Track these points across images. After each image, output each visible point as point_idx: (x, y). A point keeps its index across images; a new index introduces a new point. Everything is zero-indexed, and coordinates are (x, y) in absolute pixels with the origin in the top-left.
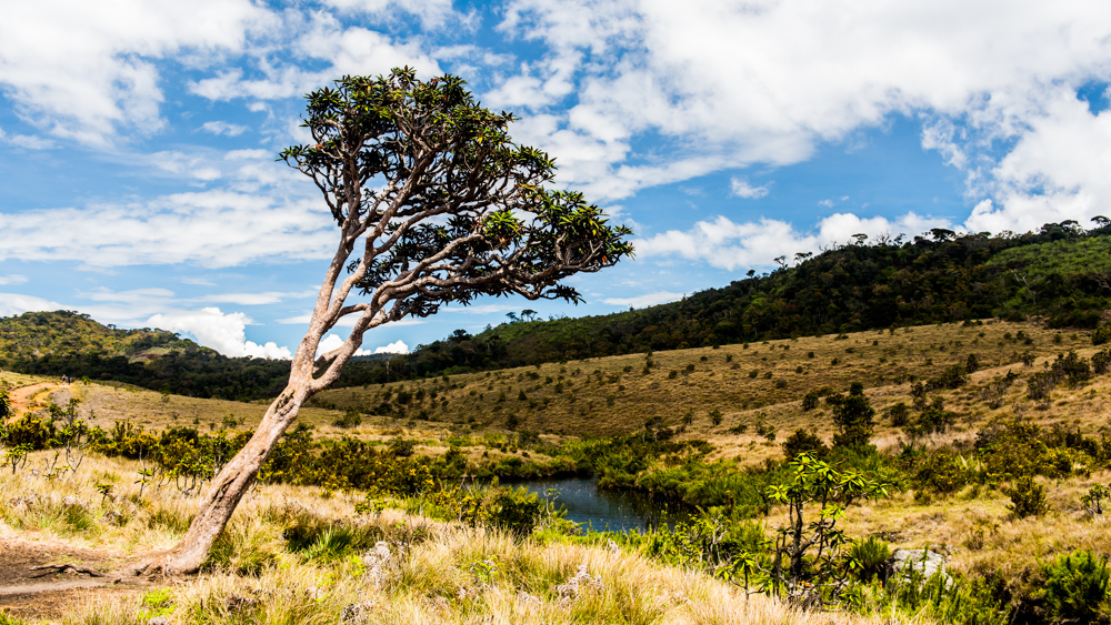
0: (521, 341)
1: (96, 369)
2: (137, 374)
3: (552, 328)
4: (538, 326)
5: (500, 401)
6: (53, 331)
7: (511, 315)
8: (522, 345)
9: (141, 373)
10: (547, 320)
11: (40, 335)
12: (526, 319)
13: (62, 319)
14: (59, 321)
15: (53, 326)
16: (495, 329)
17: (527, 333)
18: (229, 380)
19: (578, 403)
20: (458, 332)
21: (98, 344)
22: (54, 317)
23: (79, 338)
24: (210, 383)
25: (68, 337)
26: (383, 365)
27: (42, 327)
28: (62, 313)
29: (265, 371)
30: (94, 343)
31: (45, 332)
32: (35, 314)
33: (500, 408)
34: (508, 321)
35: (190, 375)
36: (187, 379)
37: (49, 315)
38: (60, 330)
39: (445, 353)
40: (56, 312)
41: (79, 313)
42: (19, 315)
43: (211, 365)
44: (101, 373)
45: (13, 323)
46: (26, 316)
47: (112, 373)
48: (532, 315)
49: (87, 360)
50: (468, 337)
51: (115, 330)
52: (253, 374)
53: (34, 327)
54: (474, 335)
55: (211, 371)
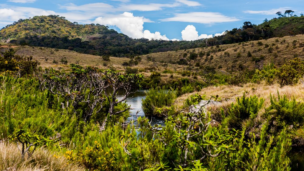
0: (282, 28)
1: (66, 45)
2: (86, 48)
3: (301, 21)
4: (293, 19)
5: (238, 57)
6: (47, 26)
7: (279, 13)
8: (283, 30)
9: (87, 46)
10: (299, 16)
11: (42, 27)
12: (287, 15)
13: (52, 20)
14: (50, 20)
15: (47, 23)
16: (270, 21)
17: (286, 23)
18: (128, 50)
19: (278, 58)
20: (246, 23)
21: (69, 32)
22: (48, 18)
23: (60, 29)
24: (119, 52)
25: (55, 29)
26: (205, 42)
27: (42, 24)
28: (52, 16)
29: (147, 46)
30: (67, 32)
31: (43, 26)
32: (39, 17)
33: (237, 61)
34: (277, 17)
35: (110, 47)
36: (108, 50)
37: (45, 17)
38: (51, 25)
39: (237, 35)
40: (49, 16)
41: (60, 17)
42: (32, 18)
43: (122, 43)
44: (68, 47)
45: (29, 22)
46: (35, 18)
47: (73, 46)
48: (291, 13)
49: (62, 41)
50: (251, 26)
51: (77, 25)
52: (140, 47)
53: (38, 24)
54: (257, 25)
55: (121, 46)
